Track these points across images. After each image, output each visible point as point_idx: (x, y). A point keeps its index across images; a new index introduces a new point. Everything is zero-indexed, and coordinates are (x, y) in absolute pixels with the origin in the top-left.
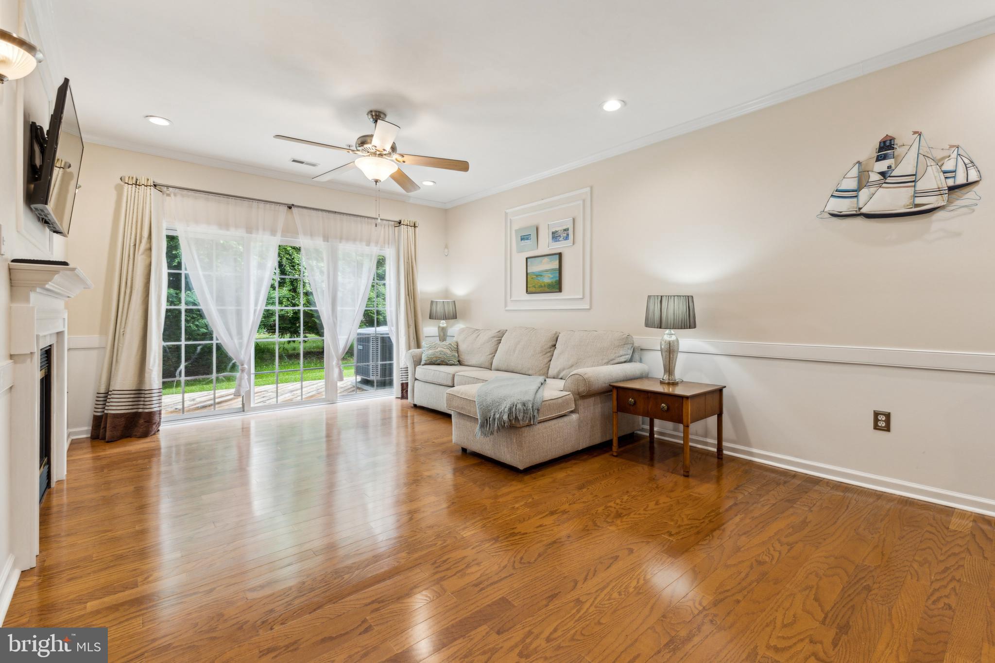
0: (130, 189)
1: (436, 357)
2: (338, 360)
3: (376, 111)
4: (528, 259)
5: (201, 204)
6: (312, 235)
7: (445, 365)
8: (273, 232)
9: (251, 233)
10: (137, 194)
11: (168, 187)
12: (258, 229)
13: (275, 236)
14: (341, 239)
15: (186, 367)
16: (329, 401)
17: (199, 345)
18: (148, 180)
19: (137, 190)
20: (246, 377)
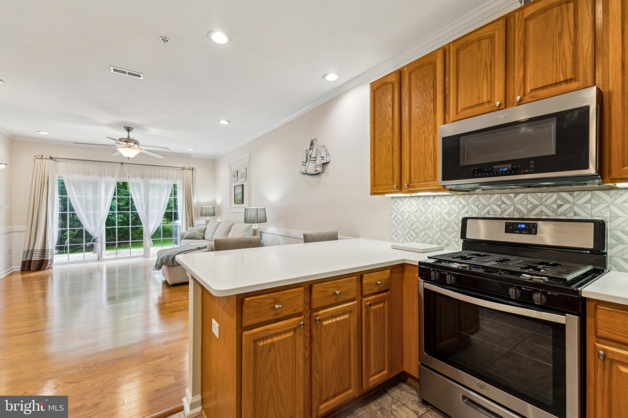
0: (39, 161)
1: (190, 235)
2: (149, 237)
3: (127, 127)
4: (235, 187)
5: (75, 166)
6: (134, 176)
7: (195, 239)
8: (113, 176)
9: (102, 177)
10: (42, 162)
11: (58, 158)
12: (105, 175)
13: (114, 178)
14: (151, 177)
15: (70, 240)
16: (145, 257)
17: (77, 230)
18: (47, 156)
19: (42, 161)
20: (99, 244)
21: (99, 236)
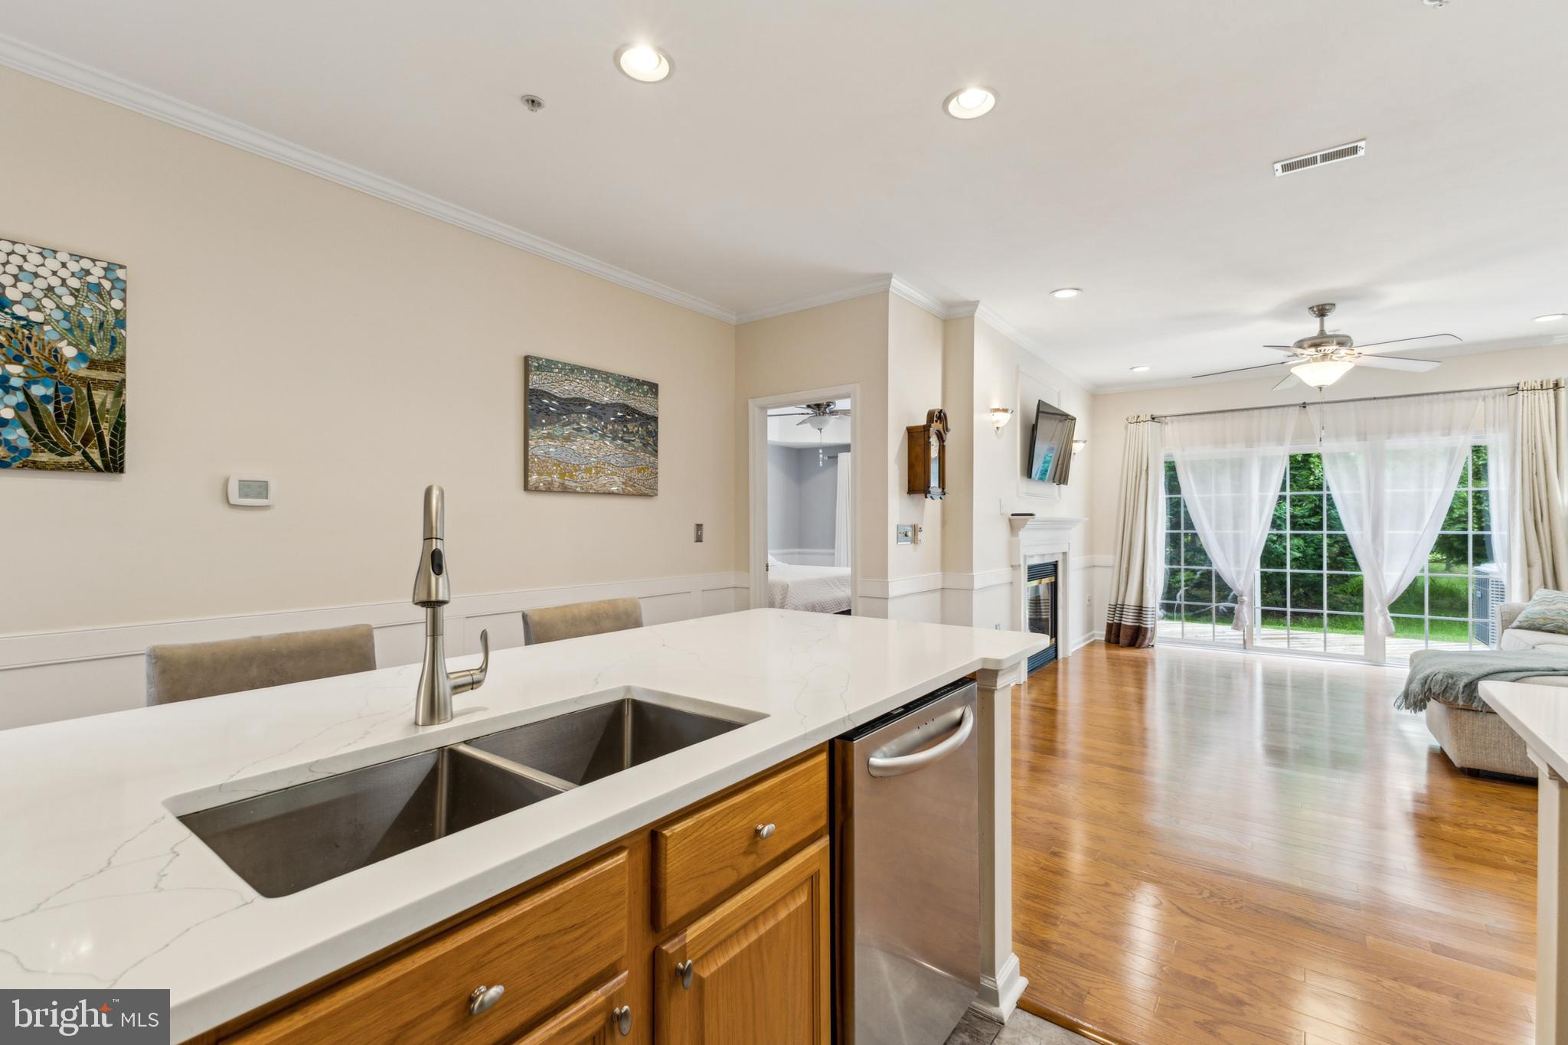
0: (1132, 428)
1: (1543, 619)
2: (1384, 606)
3: (1318, 306)
6: (1338, 435)
8: (1280, 441)
10: (1137, 430)
11: (1165, 417)
12: (1259, 441)
13: (1282, 445)
15: (1186, 591)
16: (1371, 661)
17: (1199, 570)
18: (1146, 415)
19: (1138, 427)
20: (1245, 609)
21: (1246, 592)
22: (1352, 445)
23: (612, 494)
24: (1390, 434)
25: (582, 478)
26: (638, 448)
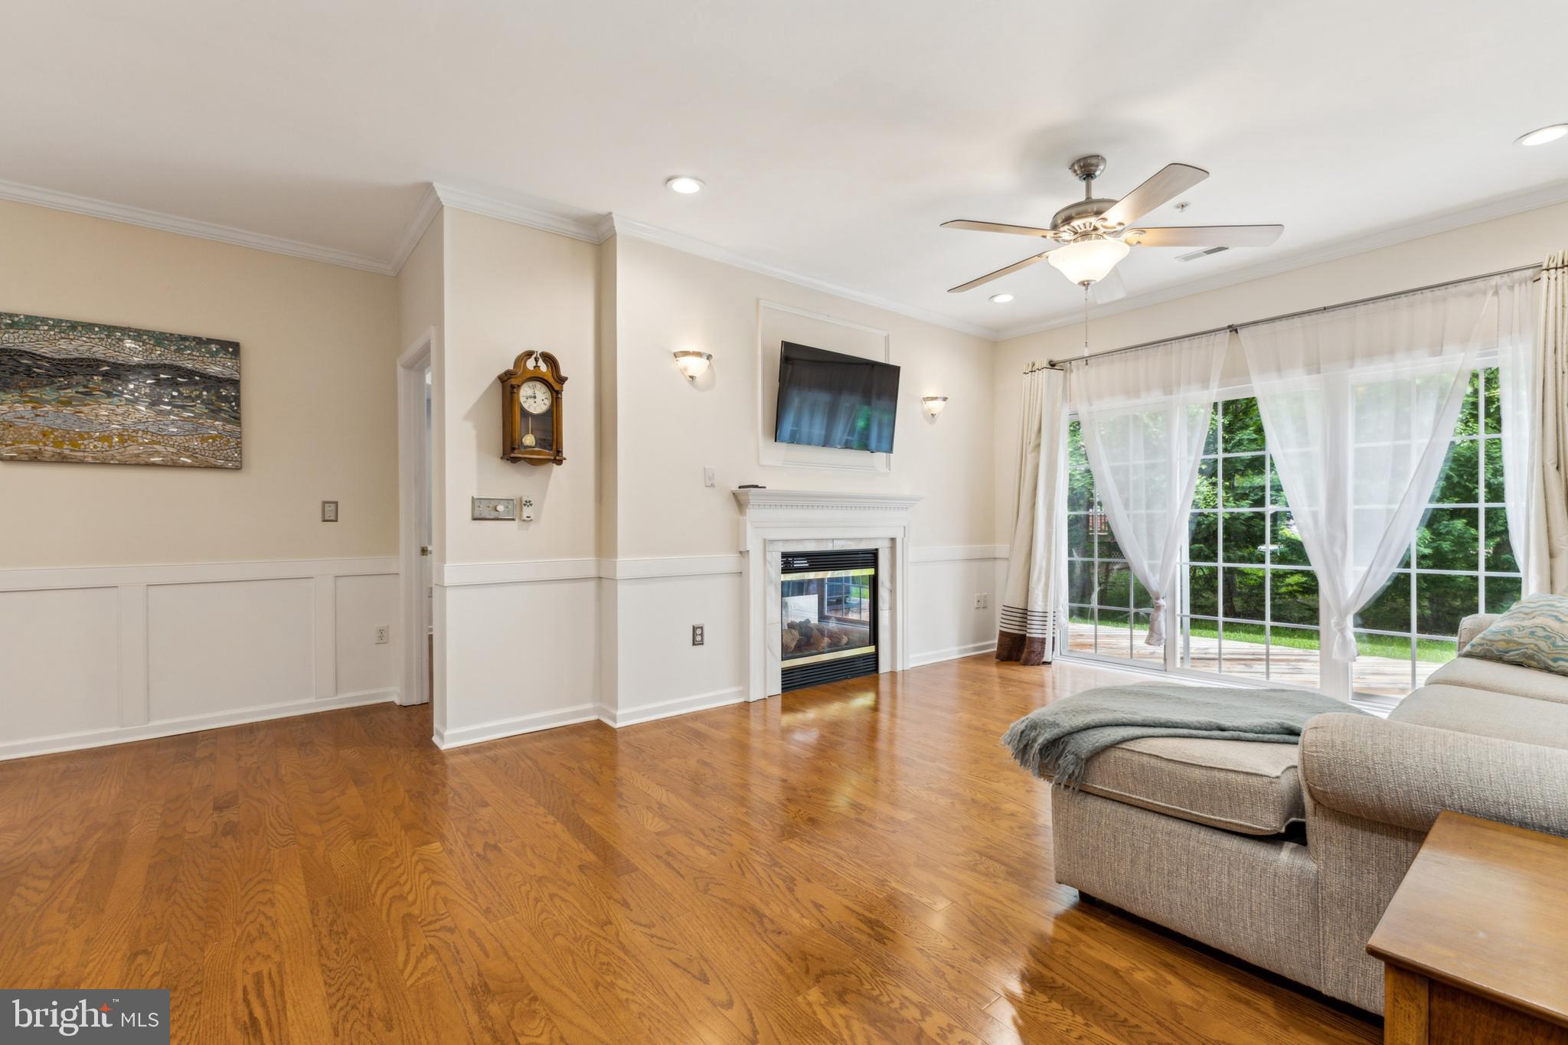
0: (1028, 379)
2: (1342, 617)
10: (1032, 382)
11: (1070, 361)
12: (1179, 385)
18: (1042, 362)
19: (1033, 378)
20: (1162, 616)
21: (1164, 590)
22: (1299, 380)
23: (154, 465)
24: (1351, 359)
25: (95, 447)
26: (202, 415)
